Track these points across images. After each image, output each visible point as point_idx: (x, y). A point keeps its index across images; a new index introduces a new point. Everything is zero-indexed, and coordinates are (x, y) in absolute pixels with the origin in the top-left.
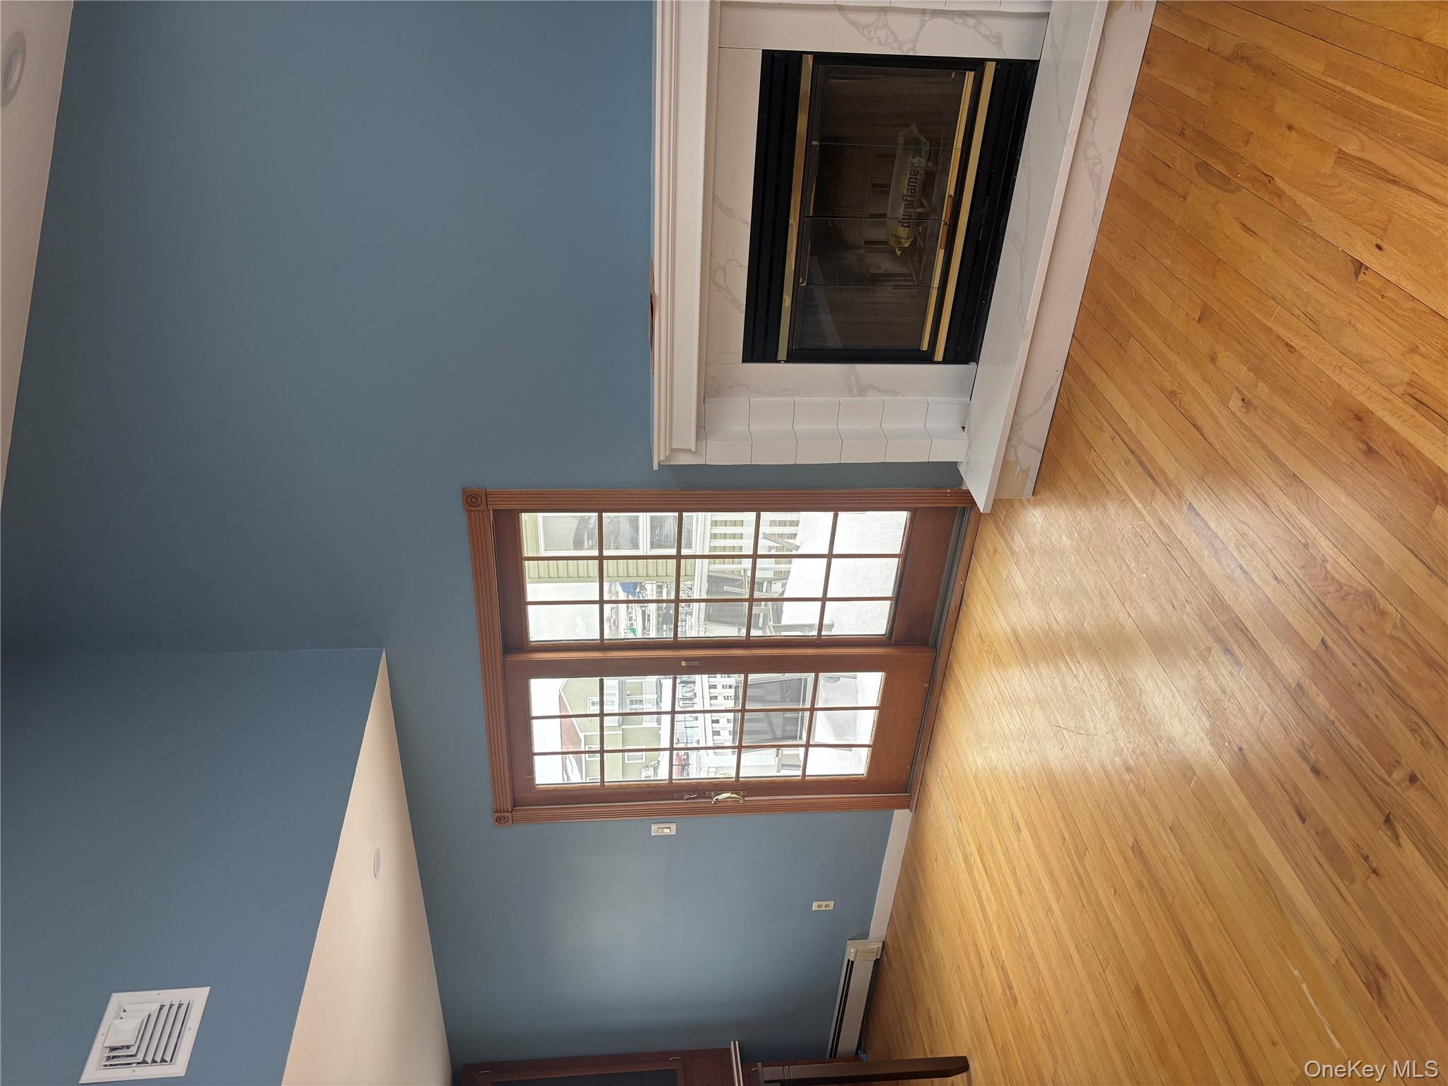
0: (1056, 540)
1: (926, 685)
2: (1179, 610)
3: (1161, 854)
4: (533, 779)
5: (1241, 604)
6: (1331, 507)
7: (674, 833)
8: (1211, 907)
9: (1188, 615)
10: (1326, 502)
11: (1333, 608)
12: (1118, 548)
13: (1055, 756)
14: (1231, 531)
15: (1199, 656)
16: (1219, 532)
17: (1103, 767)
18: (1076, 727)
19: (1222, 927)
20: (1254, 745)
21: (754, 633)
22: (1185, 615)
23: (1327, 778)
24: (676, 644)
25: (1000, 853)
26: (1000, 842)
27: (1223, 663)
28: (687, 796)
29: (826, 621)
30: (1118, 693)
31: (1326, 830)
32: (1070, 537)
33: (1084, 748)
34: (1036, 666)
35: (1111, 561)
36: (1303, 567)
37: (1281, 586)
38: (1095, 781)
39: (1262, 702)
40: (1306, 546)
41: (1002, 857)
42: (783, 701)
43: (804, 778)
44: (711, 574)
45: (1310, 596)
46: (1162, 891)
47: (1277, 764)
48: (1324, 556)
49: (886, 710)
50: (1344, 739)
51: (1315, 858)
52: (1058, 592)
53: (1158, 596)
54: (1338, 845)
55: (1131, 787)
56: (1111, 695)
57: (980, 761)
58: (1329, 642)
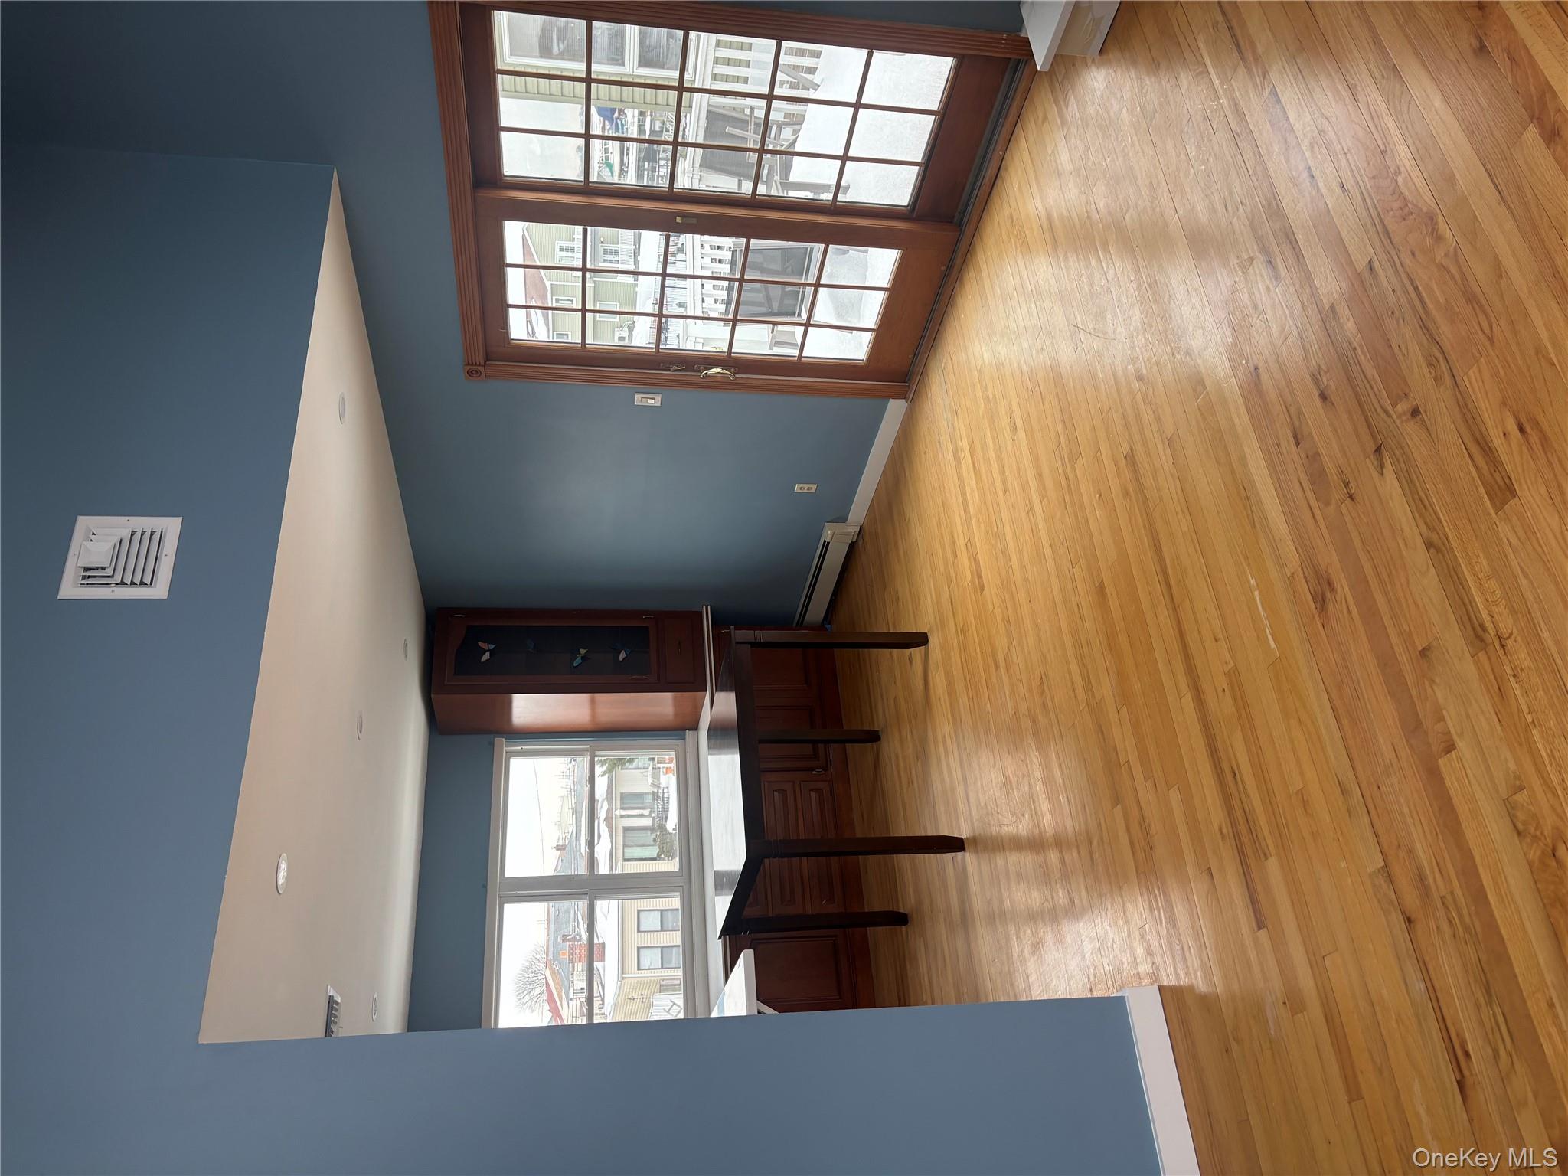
0: (1115, 113)
1: (943, 268)
2: (1230, 211)
3: (1154, 465)
4: (507, 333)
5: (1298, 213)
6: (1422, 110)
7: (659, 404)
8: (1189, 517)
9: (1239, 218)
10: (1418, 104)
11: (1391, 227)
12: (1182, 132)
13: (1067, 355)
14: (1309, 126)
15: (1240, 266)
16: (1297, 125)
17: (1114, 374)
18: (1095, 329)
19: (1194, 536)
20: (1270, 364)
21: (762, 189)
22: (1236, 218)
23: (1333, 404)
24: (672, 196)
25: (992, 450)
26: (993, 439)
27: (1262, 276)
28: (675, 368)
29: (843, 183)
30: (1146, 297)
31: (1317, 454)
32: (1131, 112)
33: (1098, 352)
34: (1066, 258)
35: (1170, 145)
36: (1374, 178)
37: (1345, 196)
38: (1103, 387)
39: (1290, 322)
40: (1383, 153)
41: (992, 455)
42: (784, 272)
43: (800, 360)
44: (711, 108)
45: (1371, 211)
46: (1145, 500)
47: (1288, 387)
48: (1398, 168)
49: (898, 291)
50: (1361, 368)
51: (1299, 479)
52: (1105, 177)
53: (1212, 193)
54: (1324, 469)
55: (1139, 396)
56: (1138, 298)
57: (987, 356)
58: (1376, 264)
